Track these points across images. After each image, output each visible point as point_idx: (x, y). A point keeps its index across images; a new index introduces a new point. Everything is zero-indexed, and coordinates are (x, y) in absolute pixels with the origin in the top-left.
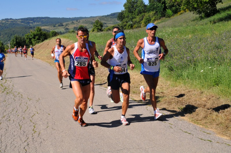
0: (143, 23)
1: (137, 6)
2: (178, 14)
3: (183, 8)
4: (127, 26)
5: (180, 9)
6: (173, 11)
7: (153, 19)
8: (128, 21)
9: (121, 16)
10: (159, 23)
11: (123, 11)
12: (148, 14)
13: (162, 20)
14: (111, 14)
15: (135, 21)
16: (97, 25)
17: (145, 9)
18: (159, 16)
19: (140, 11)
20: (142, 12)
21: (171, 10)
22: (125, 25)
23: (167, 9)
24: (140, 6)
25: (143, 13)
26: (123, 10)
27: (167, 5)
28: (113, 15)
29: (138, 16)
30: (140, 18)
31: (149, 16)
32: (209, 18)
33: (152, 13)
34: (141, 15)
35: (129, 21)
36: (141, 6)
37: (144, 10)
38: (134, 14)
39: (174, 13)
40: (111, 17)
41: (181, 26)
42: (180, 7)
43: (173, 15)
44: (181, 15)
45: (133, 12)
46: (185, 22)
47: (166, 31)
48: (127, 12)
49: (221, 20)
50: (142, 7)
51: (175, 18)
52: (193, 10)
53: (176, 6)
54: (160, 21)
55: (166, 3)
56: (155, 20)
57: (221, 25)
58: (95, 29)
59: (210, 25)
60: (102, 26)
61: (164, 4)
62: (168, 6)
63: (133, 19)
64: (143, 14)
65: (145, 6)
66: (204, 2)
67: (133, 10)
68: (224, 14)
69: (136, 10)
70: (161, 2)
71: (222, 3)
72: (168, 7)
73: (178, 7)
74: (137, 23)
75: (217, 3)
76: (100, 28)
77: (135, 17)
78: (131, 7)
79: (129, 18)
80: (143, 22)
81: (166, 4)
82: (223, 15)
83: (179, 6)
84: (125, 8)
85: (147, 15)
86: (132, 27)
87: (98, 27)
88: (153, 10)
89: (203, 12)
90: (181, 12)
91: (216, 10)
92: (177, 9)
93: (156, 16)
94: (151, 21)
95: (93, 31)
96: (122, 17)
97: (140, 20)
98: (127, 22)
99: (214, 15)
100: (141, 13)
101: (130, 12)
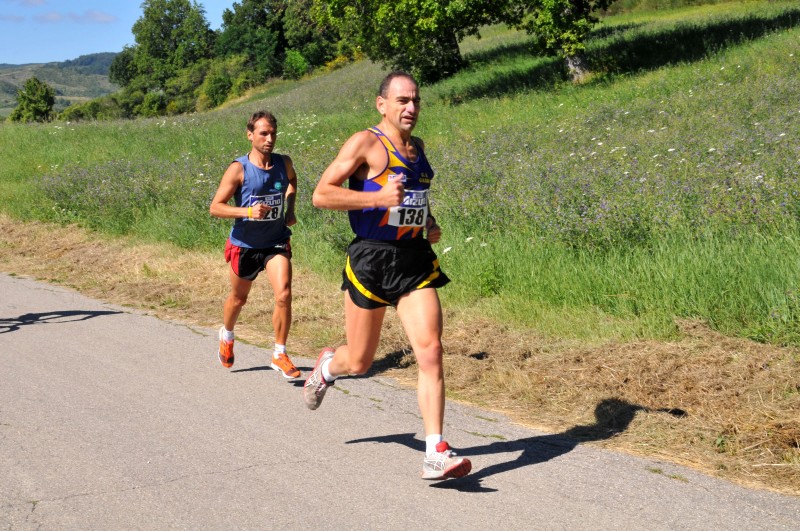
0: (203, 96)
1: (182, 33)
2: (327, 69)
3: (344, 48)
4: (146, 104)
5: (335, 49)
6: (307, 57)
7: (239, 81)
8: (147, 84)
9: (122, 67)
10: (261, 96)
11: (132, 50)
12: (222, 64)
13: (272, 88)
14: (81, 57)
15: (174, 87)
16: (31, 97)
17: (211, 45)
18: (259, 71)
19: (192, 52)
20: (201, 56)
21: (301, 52)
22: (139, 102)
23: (290, 48)
24: (192, 35)
25: (202, 59)
26: (130, 46)
27: (287, 35)
28: (88, 63)
29: (185, 71)
30: (191, 77)
31: (225, 70)
32: (436, 85)
33: (234, 61)
34: (197, 66)
35: (152, 86)
36: (196, 36)
37: (205, 48)
38: (171, 62)
39: (312, 63)
40: (79, 68)
41: (345, 108)
42: (333, 42)
43: (309, 71)
44: (339, 70)
45: (166, 56)
46: (355, 95)
47: (297, 125)
48: (145, 55)
49: (476, 93)
50: (200, 37)
51: (315, 81)
52: (382, 57)
53: (318, 40)
54: (263, 91)
55: (284, 27)
56: (246, 86)
57: (477, 109)
58: (22, 112)
59: (445, 110)
60: (50, 101)
61: (277, 32)
62: (291, 38)
63: (167, 81)
64: (204, 62)
65: (211, 35)
66: (421, 32)
67: (167, 46)
68: (485, 73)
69: (176, 47)
70: (268, 24)
71: (479, 37)
72: (290, 42)
73: (325, 43)
74: (183, 93)
75: (462, 36)
76: (43, 106)
77: (175, 72)
78: (159, 34)
79: (154, 76)
80: (202, 92)
81: (286, 30)
82: (481, 76)
83: (329, 38)
84: (139, 40)
85: (217, 66)
86: (162, 107)
87: (35, 102)
88: (239, 51)
89: (417, 65)
90: (337, 60)
91: (460, 57)
92: (322, 50)
93: (250, 72)
94: (233, 88)
95: (18, 117)
96: (126, 70)
97: (192, 84)
98: (145, 90)
99: (451, 75)
100: (195, 59)
101: (158, 53)
